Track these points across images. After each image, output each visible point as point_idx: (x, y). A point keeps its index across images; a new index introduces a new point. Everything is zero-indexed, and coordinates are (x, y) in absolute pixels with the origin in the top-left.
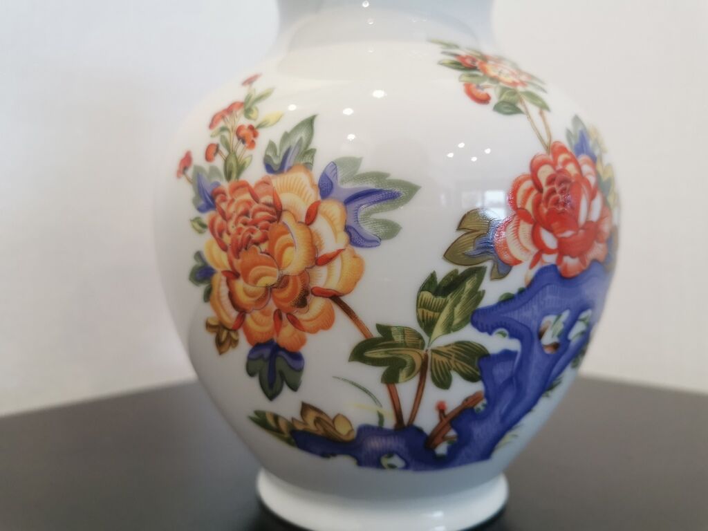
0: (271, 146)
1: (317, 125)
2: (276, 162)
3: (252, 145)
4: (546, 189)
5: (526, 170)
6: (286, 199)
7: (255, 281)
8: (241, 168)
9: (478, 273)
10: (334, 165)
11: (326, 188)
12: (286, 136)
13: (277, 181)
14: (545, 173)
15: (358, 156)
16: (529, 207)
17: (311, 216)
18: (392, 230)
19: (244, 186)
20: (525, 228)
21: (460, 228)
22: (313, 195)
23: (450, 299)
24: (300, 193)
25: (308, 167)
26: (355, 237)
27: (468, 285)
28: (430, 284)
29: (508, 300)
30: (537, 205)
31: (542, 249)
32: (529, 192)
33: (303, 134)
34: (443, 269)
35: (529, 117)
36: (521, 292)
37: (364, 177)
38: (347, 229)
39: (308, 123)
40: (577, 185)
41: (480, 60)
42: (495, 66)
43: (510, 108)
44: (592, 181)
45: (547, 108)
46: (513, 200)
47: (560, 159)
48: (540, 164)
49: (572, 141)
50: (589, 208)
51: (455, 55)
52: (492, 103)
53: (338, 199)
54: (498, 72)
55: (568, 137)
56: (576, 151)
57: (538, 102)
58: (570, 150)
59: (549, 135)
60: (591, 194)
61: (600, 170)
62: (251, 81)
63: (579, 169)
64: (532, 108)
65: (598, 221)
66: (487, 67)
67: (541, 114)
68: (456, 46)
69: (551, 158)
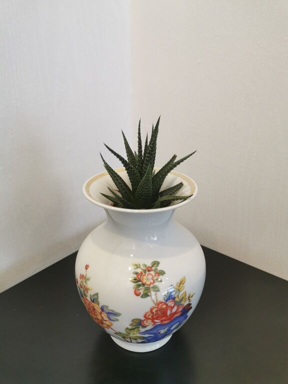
0: (91, 295)
1: (99, 295)
2: (92, 300)
3: (87, 292)
4: (155, 313)
5: (149, 310)
6: (96, 308)
7: (93, 315)
8: (86, 296)
9: (139, 328)
10: (103, 306)
11: (102, 309)
12: (94, 295)
13: (93, 304)
14: (154, 311)
15: (108, 305)
16: (150, 317)
18: (117, 320)
19: (87, 300)
20: (150, 321)
21: (132, 321)
22: (100, 310)
23: (133, 331)
24: (98, 308)
25: (98, 304)
26: (110, 319)
27: (136, 329)
28: (128, 328)
29: (147, 331)
30: (152, 317)
31: (155, 323)
32: (150, 315)
33: (96, 297)
34: (130, 327)
35: (151, 297)
37: (109, 310)
38: (108, 317)
39: (97, 294)
40: (166, 309)
41: (144, 274)
42: (148, 274)
43: (146, 295)
44: (172, 305)
45: (159, 291)
46: (145, 316)
47: (160, 305)
48: (153, 309)
49: (166, 298)
50: (171, 311)
51: (136, 273)
52: (141, 295)
53: (105, 312)
54: (147, 279)
55: (164, 298)
56: (167, 301)
57: (157, 290)
58: (164, 302)
59: (157, 300)
60: (172, 308)
61: (177, 299)
62: (87, 267)
63: (167, 305)
64: (153, 293)
65: (176, 311)
66: (145, 277)
67: (156, 294)
68: (140, 265)
69: (157, 306)
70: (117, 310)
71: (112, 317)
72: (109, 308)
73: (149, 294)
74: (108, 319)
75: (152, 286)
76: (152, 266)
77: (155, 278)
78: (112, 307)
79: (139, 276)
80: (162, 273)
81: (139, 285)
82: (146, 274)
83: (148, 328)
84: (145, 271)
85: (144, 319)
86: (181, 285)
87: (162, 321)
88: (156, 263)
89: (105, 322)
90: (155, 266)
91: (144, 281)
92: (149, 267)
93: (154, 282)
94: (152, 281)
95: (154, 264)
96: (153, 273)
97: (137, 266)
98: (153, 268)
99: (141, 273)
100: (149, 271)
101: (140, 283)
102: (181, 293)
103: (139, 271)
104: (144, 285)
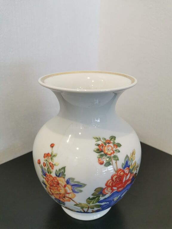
0: (56, 171)
1: (66, 169)
2: (58, 175)
3: (53, 169)
4: (114, 180)
5: (110, 178)
6: (60, 182)
7: (55, 191)
8: (51, 173)
9: (100, 196)
10: (69, 179)
11: (68, 182)
12: (60, 170)
13: (58, 178)
14: (114, 178)
15: (74, 178)
16: (110, 185)
17: (65, 186)
18: (81, 191)
19: (51, 176)
20: (109, 188)
21: (95, 191)
22: (65, 183)
23: (93, 200)
24: (63, 182)
25: (64, 178)
26: (74, 191)
27: (97, 198)
28: (89, 198)
29: (105, 199)
30: (112, 184)
31: (113, 190)
32: (111, 182)
33: (63, 170)
34: (91, 197)
35: (113, 165)
36: (108, 197)
37: (75, 182)
38: (72, 190)
39: (64, 168)
40: (123, 176)
41: (104, 145)
42: (108, 146)
43: (108, 164)
44: (127, 172)
45: (118, 160)
46: (106, 185)
47: (119, 173)
48: (114, 176)
49: (123, 166)
50: (126, 178)
51: (98, 145)
52: (104, 164)
53: (70, 185)
54: (108, 149)
55: (122, 166)
56: (124, 168)
57: (116, 158)
58: (122, 169)
59: (117, 168)
60: (127, 175)
61: (131, 168)
62: (52, 146)
63: (124, 172)
64: (114, 162)
65: (128, 179)
66: (106, 148)
67: (116, 163)
68: (100, 138)
69: (117, 173)
70: (82, 181)
71: (77, 189)
72: (75, 180)
73: (111, 163)
74: (71, 191)
75: (112, 155)
76: (111, 140)
77: (114, 149)
78: (79, 179)
79: (101, 147)
80: (119, 145)
81: (102, 156)
82: (107, 146)
83: (107, 196)
84: (105, 144)
85: (106, 187)
86: (133, 155)
87: (118, 189)
88: (113, 138)
89: (67, 195)
90: (112, 140)
91: (106, 151)
92: (108, 140)
93: (114, 152)
94: (112, 152)
95: (112, 138)
96: (112, 145)
97: (98, 139)
98: (112, 141)
99: (102, 145)
100: (109, 143)
101: (103, 153)
102: (133, 162)
103: (100, 143)
104: (106, 154)
